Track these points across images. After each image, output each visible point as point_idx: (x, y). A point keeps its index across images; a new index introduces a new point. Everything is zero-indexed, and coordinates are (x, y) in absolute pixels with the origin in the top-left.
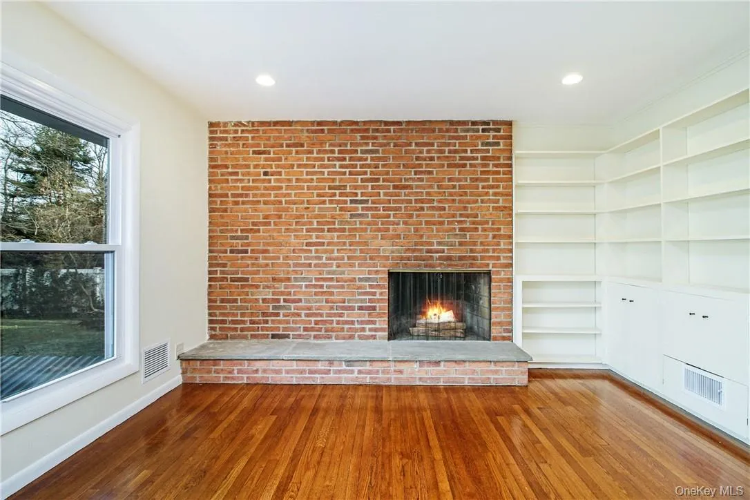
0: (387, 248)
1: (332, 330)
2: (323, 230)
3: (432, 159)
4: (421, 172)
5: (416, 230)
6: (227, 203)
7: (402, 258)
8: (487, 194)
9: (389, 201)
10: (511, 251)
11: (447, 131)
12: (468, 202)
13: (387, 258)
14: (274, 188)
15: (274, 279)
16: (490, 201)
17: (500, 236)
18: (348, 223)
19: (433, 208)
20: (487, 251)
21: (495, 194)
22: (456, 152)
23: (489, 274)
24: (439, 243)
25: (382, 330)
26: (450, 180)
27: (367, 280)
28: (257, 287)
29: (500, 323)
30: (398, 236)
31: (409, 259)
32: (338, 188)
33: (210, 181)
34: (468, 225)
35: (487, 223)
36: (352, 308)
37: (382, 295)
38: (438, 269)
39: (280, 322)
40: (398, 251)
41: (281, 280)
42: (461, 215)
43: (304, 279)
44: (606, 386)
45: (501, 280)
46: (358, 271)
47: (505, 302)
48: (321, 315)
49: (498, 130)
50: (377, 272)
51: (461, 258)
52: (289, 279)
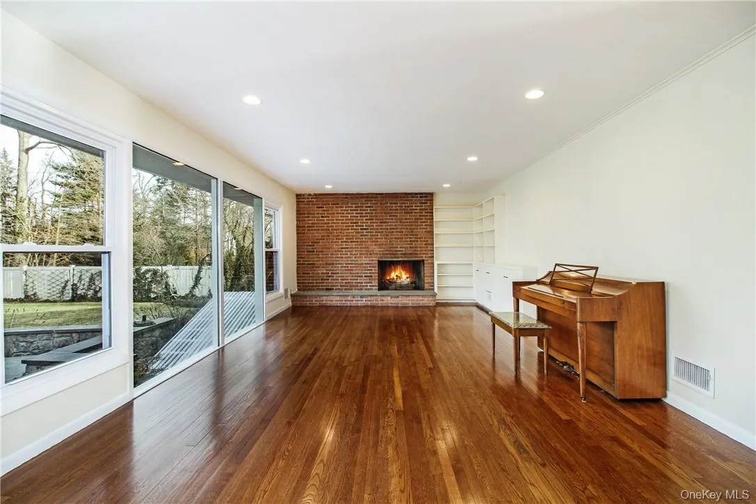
0: (377, 249)
1: (353, 286)
2: (348, 242)
3: (397, 210)
4: (392, 216)
5: (390, 241)
6: (304, 230)
7: (384, 254)
8: (422, 225)
9: (378, 229)
10: (433, 251)
11: (404, 197)
12: (414, 229)
13: (377, 254)
14: (326, 223)
15: (327, 264)
16: (423, 228)
17: (428, 244)
18: (359, 238)
19: (397, 232)
20: (422, 251)
21: (426, 225)
22: (408, 207)
23: (423, 261)
24: (401, 247)
25: (375, 286)
26: (405, 219)
27: (368, 264)
28: (319, 267)
29: (428, 283)
30: (382, 245)
31: (387, 254)
32: (355, 223)
33: (297, 221)
34: (414, 239)
35: (422, 238)
36: (362, 276)
37: (375, 270)
38: (400, 259)
39: (329, 283)
40: (383, 251)
41: (330, 264)
42: (411, 235)
43: (340, 264)
44: (475, 310)
45: (428, 264)
46: (365, 260)
47: (431, 273)
48: (348, 280)
49: (427, 197)
50: (373, 260)
51: (411, 254)
52: (333, 264)
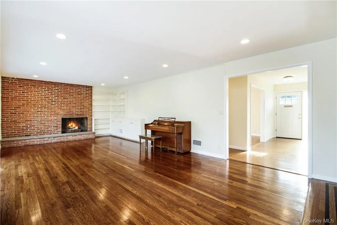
0: (61, 112)
1: (45, 132)
2: (42, 108)
3: (73, 92)
4: (70, 95)
5: (69, 108)
6: (9, 100)
7: (65, 115)
8: (86, 101)
9: (62, 102)
10: (92, 113)
11: (77, 87)
12: (82, 102)
13: (61, 115)
14: (26, 97)
15: (26, 121)
16: (87, 102)
17: (90, 110)
18: (50, 106)
19: (74, 103)
20: (87, 113)
21: (88, 101)
22: (79, 91)
23: (87, 118)
24: (75, 111)
25: (60, 131)
26: (78, 97)
27: (56, 120)
28: (20, 123)
29: (90, 128)
30: (64, 110)
31: (67, 115)
32: (47, 98)
33: (2, 93)
34: (82, 107)
35: (87, 107)
36: (52, 127)
37: (60, 123)
38: (75, 117)
39: (28, 132)
40: (64, 113)
41: (28, 121)
42: (81, 105)
43: (36, 120)
45: (89, 119)
46: (53, 118)
47: (91, 123)
48: (42, 129)
49: (89, 88)
50: (59, 118)
51: (80, 114)
52: (31, 121)
